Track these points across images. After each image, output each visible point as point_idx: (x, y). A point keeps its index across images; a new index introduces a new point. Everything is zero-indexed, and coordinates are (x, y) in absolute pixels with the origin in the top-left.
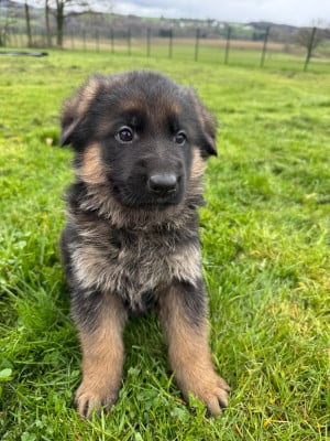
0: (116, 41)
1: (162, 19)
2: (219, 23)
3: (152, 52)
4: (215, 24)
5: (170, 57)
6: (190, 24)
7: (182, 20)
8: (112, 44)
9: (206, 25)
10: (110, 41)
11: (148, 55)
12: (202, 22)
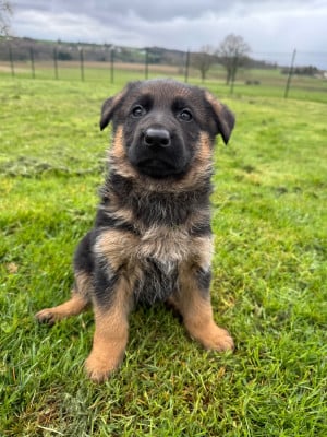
0: (15, 63)
1: (59, 42)
2: (116, 47)
3: (59, 75)
4: (113, 48)
5: (83, 79)
6: (88, 48)
7: (80, 44)
8: (12, 66)
9: (103, 49)
10: (8, 63)
11: (57, 78)
12: (100, 46)
